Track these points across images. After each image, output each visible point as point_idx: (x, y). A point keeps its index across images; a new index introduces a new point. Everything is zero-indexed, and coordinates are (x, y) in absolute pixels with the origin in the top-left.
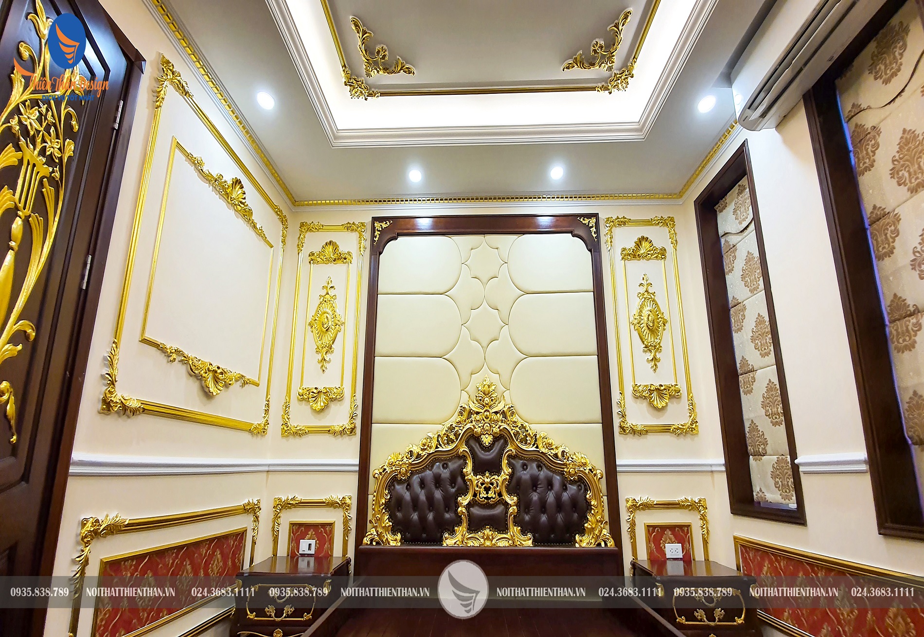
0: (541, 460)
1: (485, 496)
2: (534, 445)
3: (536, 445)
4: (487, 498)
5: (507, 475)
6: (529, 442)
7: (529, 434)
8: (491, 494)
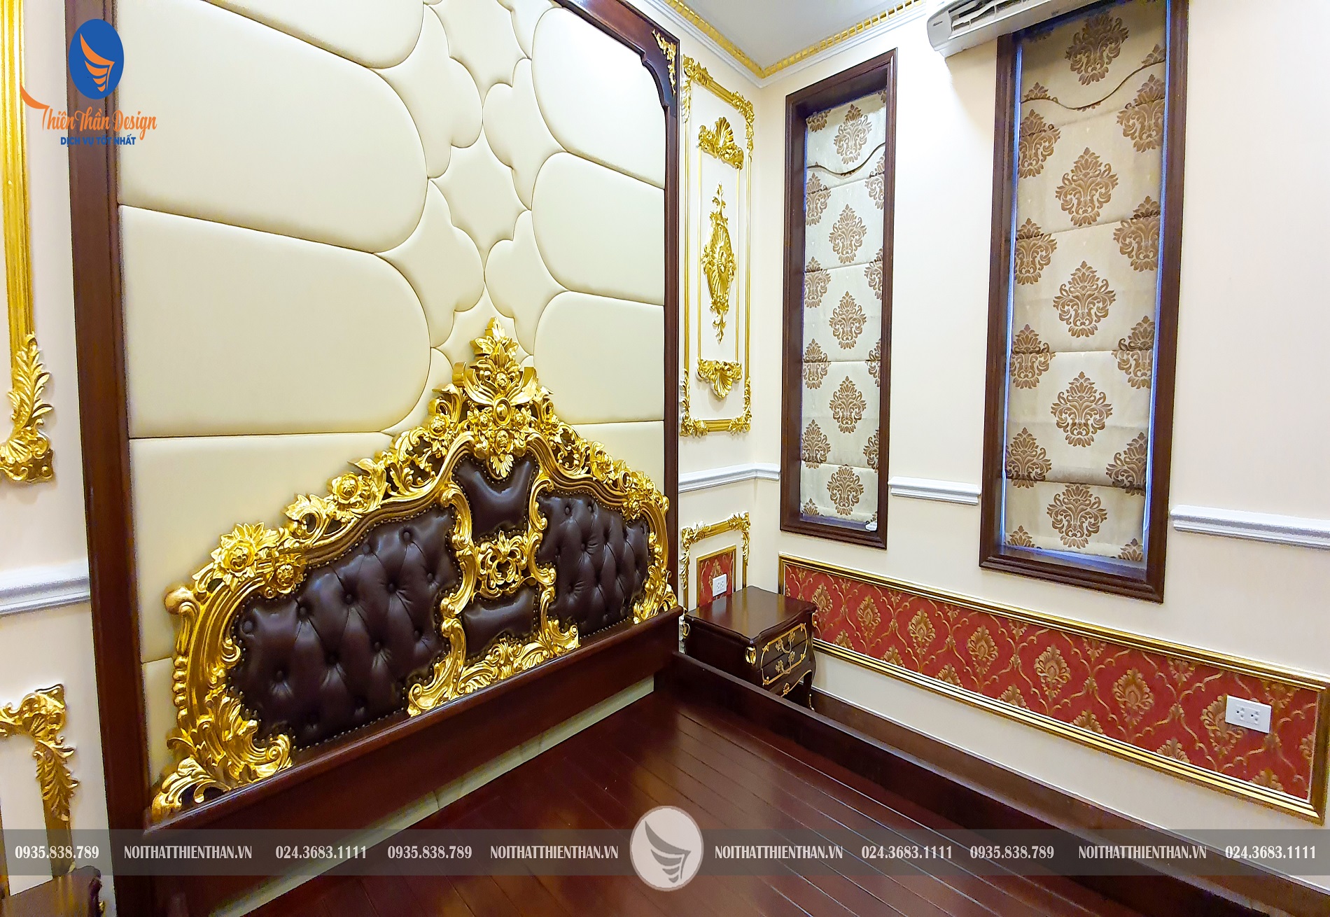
0: (591, 492)
1: (501, 583)
2: (583, 468)
3: (587, 468)
4: (506, 585)
5: (539, 531)
6: (576, 462)
7: (578, 449)
8: (512, 576)
